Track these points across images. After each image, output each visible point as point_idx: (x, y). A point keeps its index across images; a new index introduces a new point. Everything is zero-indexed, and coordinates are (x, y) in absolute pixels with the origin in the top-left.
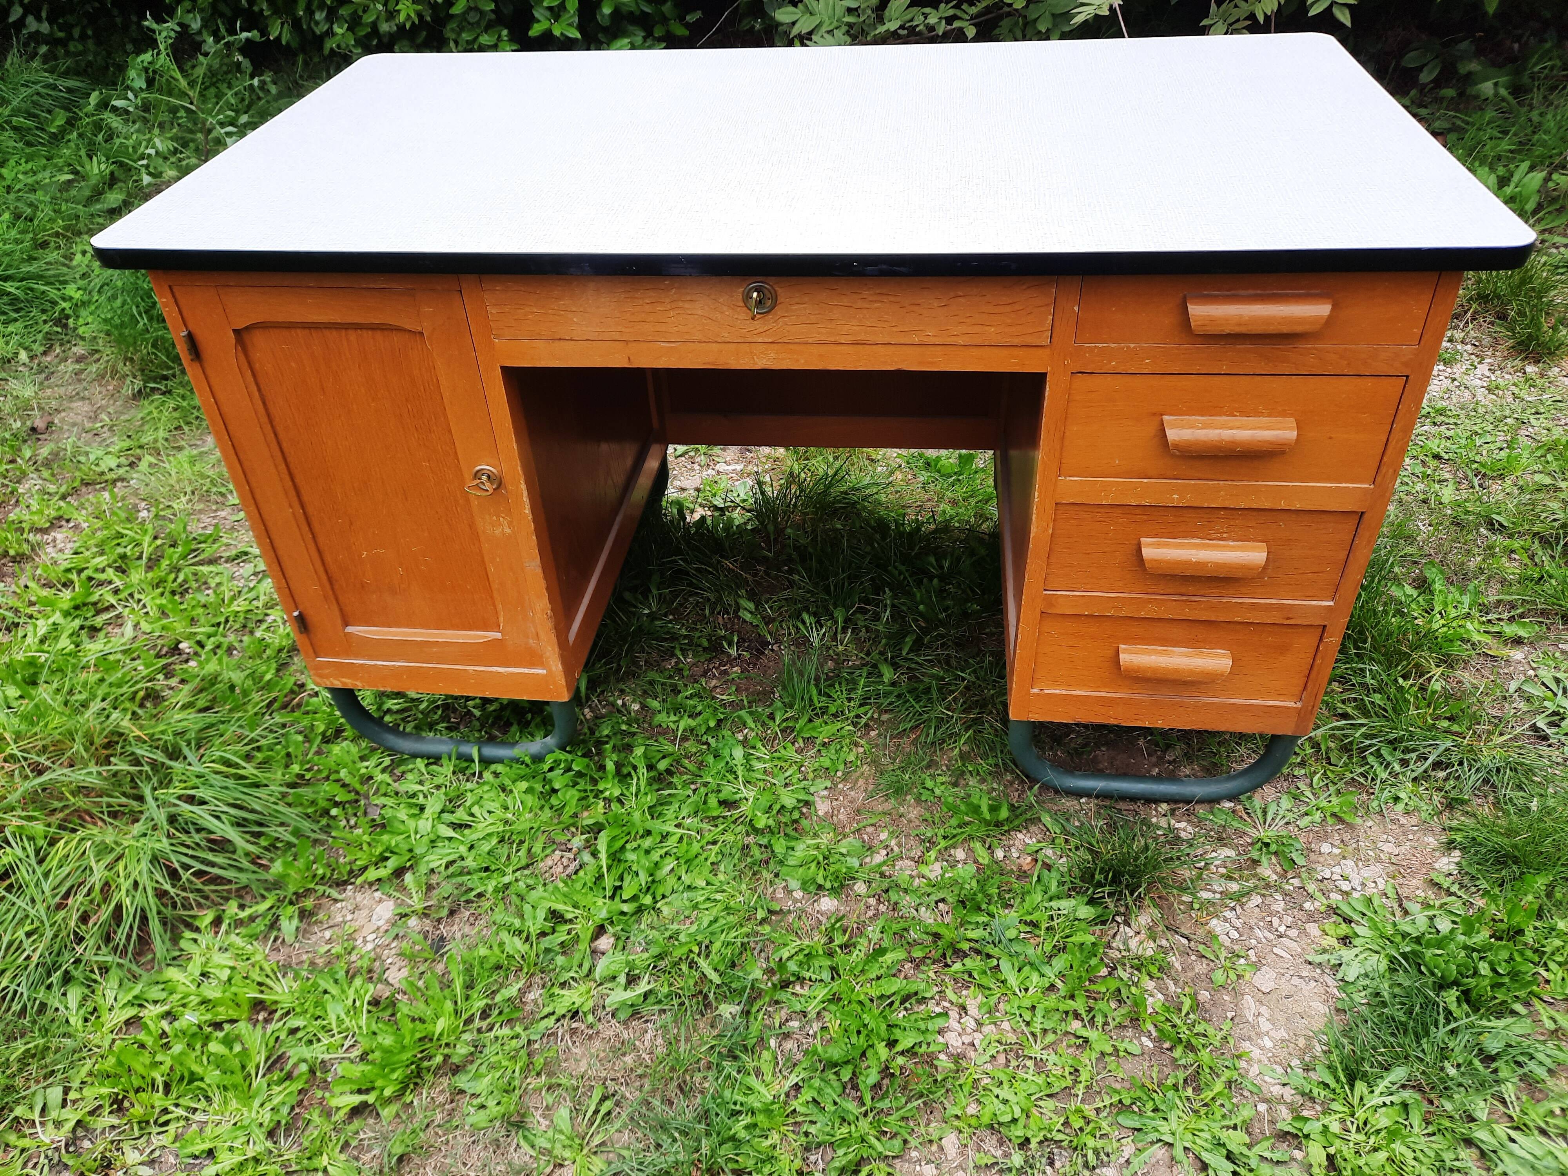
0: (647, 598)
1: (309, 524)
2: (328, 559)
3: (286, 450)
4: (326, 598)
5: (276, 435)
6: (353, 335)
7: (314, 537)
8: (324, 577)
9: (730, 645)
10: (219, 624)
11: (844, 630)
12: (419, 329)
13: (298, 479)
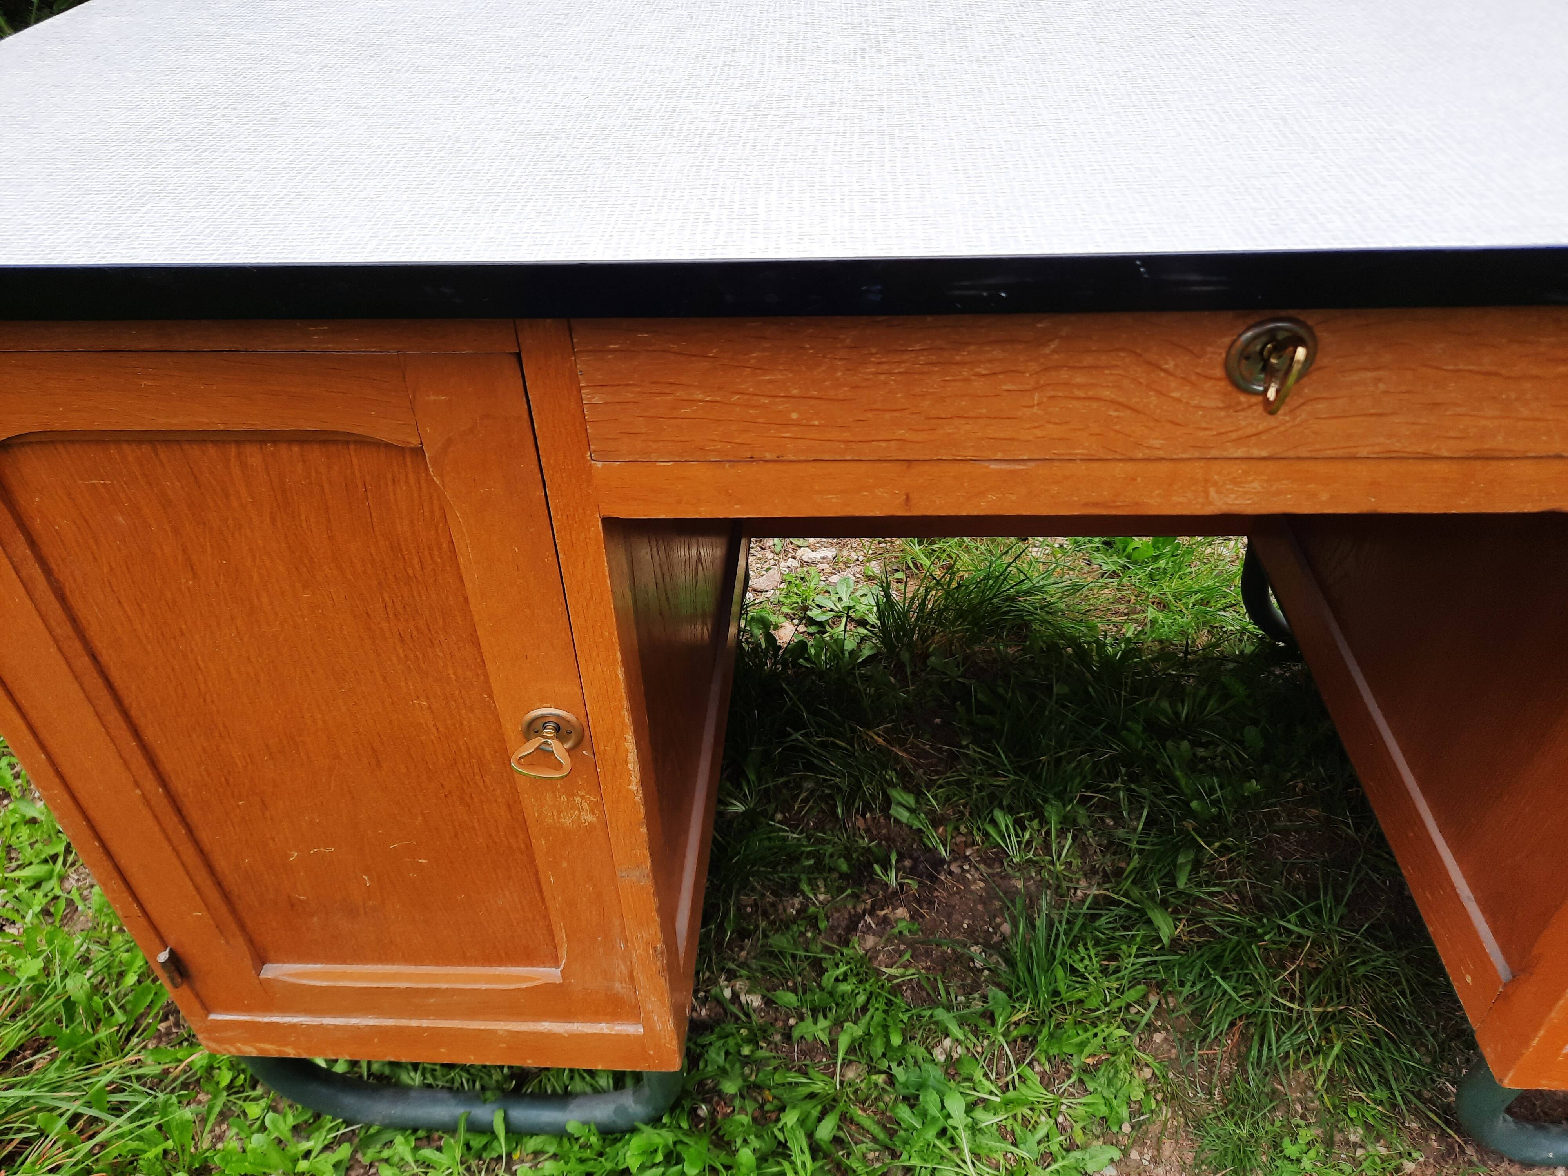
0: (739, 787)
1: (179, 811)
2: (222, 864)
3: (118, 683)
4: (220, 927)
5: (94, 658)
6: (254, 456)
7: (190, 831)
8: (214, 896)
9: (886, 869)
10: (54, 858)
11: (1061, 833)
12: (415, 442)
13: (150, 734)
